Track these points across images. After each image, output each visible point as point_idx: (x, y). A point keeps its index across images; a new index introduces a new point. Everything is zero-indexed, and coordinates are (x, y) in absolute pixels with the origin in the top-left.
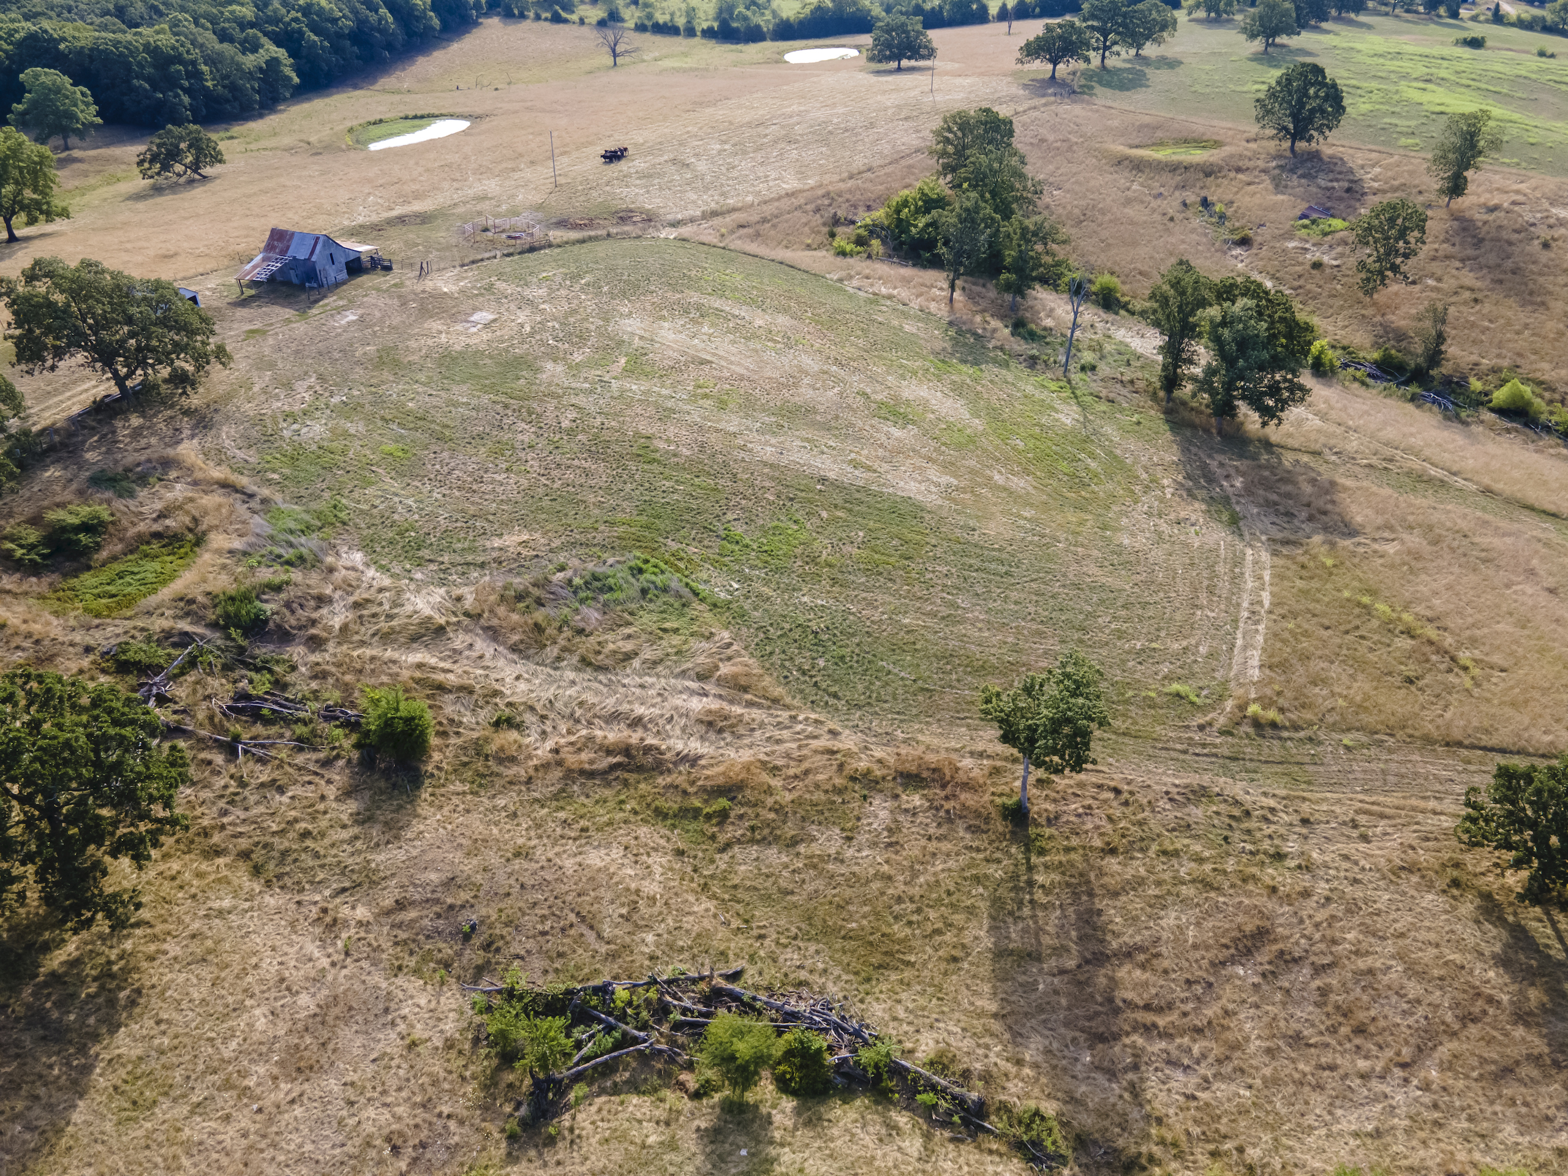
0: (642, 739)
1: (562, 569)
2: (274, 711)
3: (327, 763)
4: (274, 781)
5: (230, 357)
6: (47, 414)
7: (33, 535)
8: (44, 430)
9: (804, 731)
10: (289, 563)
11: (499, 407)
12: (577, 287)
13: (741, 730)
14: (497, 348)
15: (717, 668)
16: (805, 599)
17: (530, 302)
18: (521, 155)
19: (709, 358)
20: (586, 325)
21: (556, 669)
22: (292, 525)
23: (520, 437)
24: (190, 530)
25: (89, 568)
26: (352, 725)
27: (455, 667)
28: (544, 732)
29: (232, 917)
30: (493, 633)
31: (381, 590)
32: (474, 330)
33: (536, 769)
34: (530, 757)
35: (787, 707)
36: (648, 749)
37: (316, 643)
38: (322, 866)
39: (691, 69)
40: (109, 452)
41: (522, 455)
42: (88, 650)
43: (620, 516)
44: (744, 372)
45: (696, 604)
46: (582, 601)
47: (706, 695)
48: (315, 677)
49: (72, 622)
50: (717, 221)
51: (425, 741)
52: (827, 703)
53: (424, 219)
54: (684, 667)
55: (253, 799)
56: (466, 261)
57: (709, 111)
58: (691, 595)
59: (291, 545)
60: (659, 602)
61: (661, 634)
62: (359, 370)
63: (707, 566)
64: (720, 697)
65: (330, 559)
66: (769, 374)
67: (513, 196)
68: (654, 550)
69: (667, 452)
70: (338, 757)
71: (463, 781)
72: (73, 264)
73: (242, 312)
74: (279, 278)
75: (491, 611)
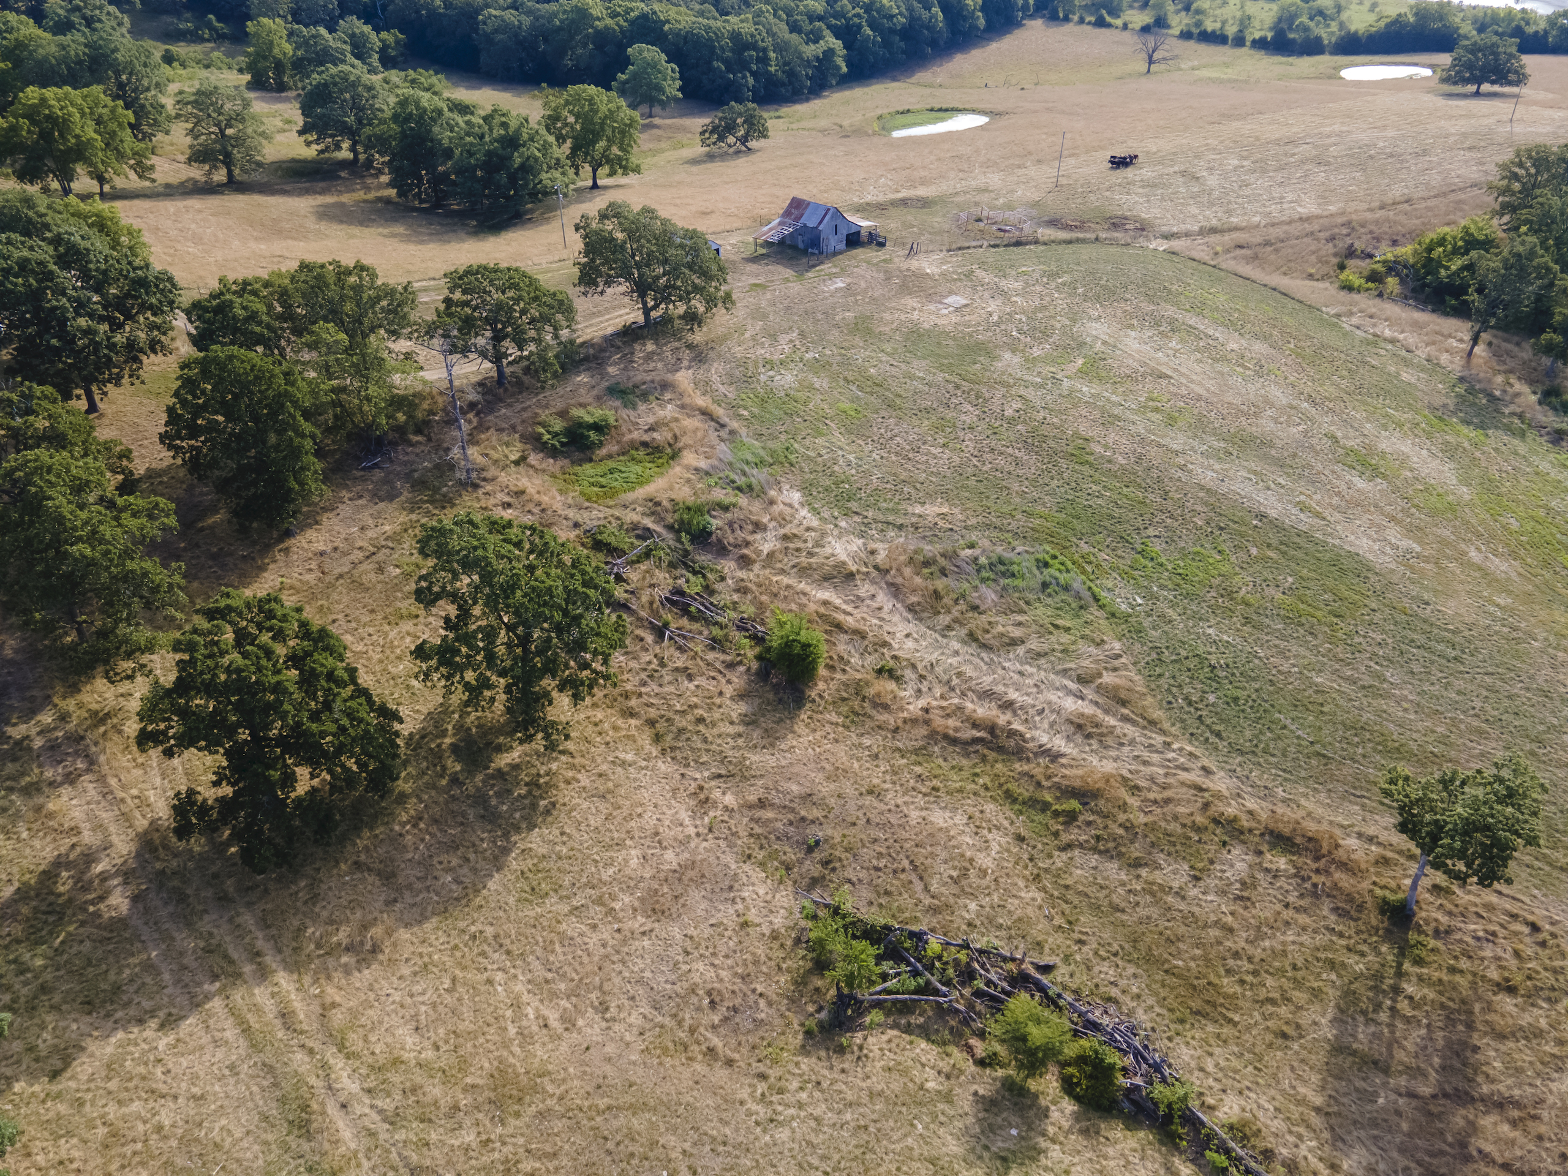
0: (1009, 723)
1: (972, 546)
2: (699, 610)
3: (731, 666)
4: (687, 668)
5: (733, 303)
6: (589, 331)
7: (558, 425)
8: (584, 343)
9: (1175, 760)
10: (739, 489)
11: (950, 386)
12: (1053, 285)
13: (1110, 741)
14: (962, 332)
15: (1100, 675)
16: (1210, 631)
17: (1004, 294)
18: (1030, 153)
19: (1169, 373)
20: (1053, 322)
21: (944, 636)
22: (750, 457)
23: (963, 417)
24: (670, 445)
25: (591, 460)
26: (758, 639)
27: (855, 612)
28: (919, 691)
29: (631, 769)
30: (895, 590)
31: (808, 529)
32: (945, 311)
33: (905, 721)
34: (902, 709)
35: (1163, 732)
36: (1012, 733)
37: (745, 562)
38: (708, 751)
39: (1230, 81)
40: (625, 369)
41: (961, 434)
42: (576, 525)
43: (1039, 509)
44: (1204, 393)
45: (1094, 609)
46: (983, 580)
47: (1083, 699)
48: (738, 591)
49: (570, 501)
50: (1213, 239)
51: (814, 669)
52: (1207, 739)
53: (924, 203)
54: (1067, 666)
55: (667, 678)
56: (954, 246)
57: (1236, 124)
58: (1091, 600)
59: (744, 474)
60: (1058, 599)
61: (1051, 629)
62: (835, 332)
63: (1115, 575)
64: (1096, 704)
65: (773, 493)
66: (1230, 399)
67: (1012, 191)
68: (1065, 548)
69: (1102, 457)
70: (740, 663)
71: (839, 714)
72: (637, 208)
73: (752, 267)
74: (788, 242)
75: (898, 570)
